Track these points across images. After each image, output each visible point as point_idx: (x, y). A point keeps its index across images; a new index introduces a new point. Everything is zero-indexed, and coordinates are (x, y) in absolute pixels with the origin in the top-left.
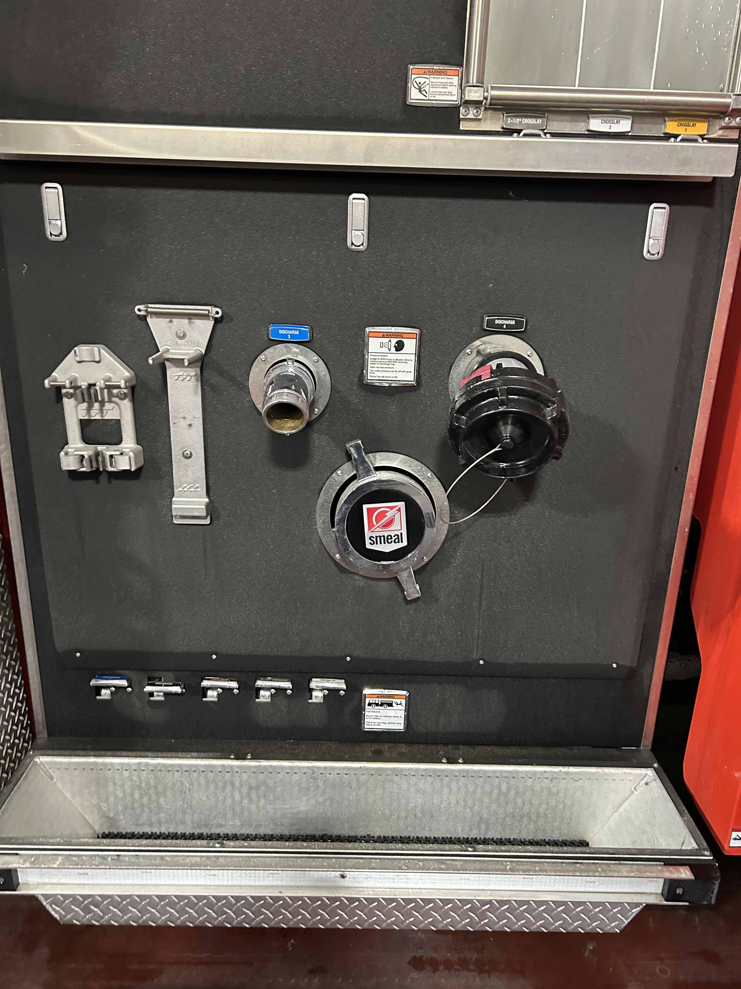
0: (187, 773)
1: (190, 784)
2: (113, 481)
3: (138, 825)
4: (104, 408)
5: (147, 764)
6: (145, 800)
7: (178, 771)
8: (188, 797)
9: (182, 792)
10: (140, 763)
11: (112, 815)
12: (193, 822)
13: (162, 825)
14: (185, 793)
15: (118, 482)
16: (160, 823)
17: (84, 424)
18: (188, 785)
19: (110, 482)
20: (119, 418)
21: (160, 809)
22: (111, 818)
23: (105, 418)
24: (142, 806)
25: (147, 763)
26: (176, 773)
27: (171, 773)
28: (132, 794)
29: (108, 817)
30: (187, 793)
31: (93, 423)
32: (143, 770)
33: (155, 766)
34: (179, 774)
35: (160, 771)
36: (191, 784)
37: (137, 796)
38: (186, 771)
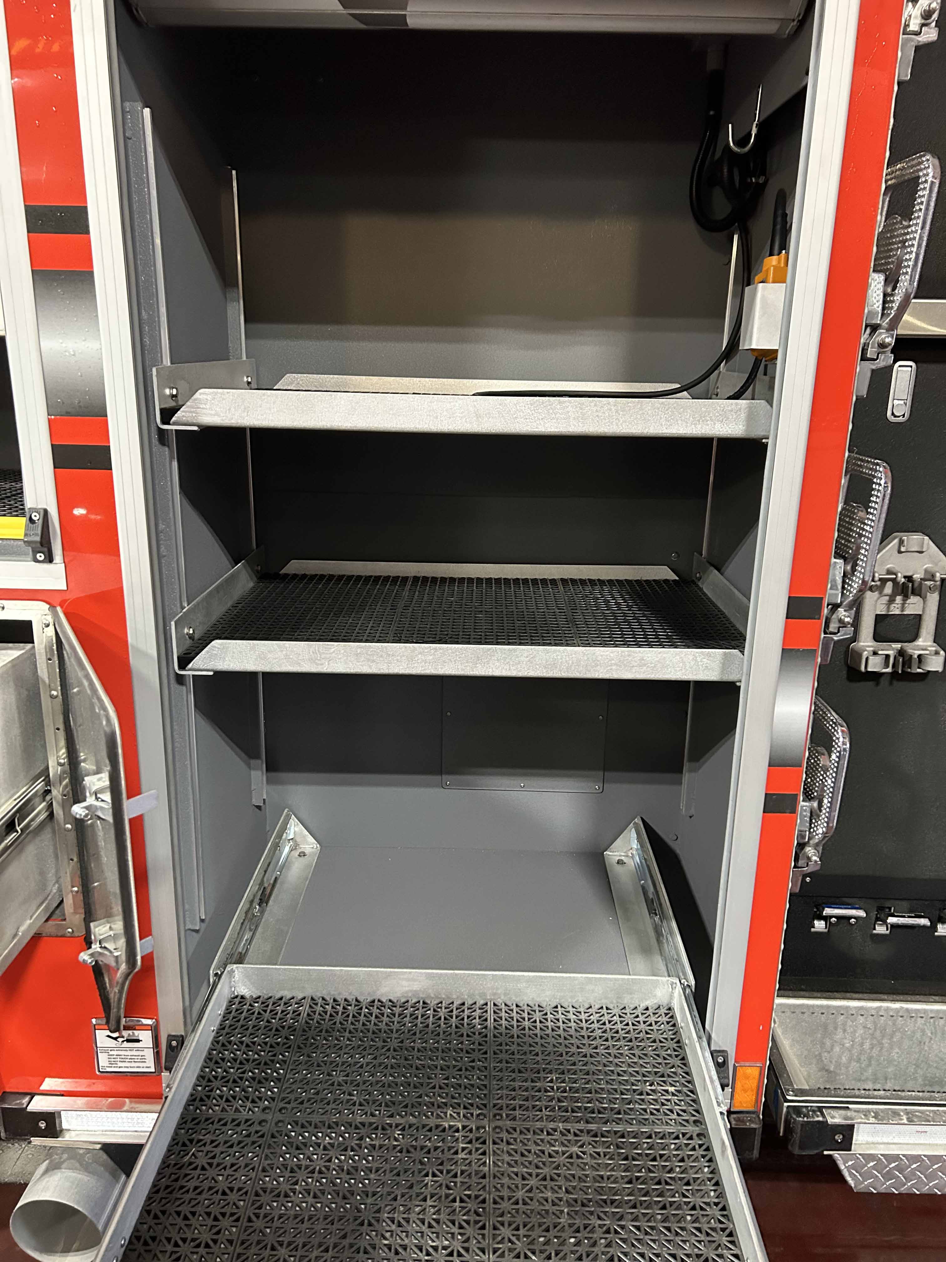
0: (932, 1020)
1: (932, 1033)
2: (895, 683)
3: (860, 1080)
4: (908, 602)
5: (887, 1009)
6: (875, 1052)
7: (922, 1017)
8: (926, 1048)
9: (920, 1042)
10: (880, 1007)
11: (832, 1069)
12: (925, 1078)
13: (888, 1081)
14: (924, 1043)
15: (901, 683)
16: (886, 1079)
17: (879, 619)
18: (929, 1034)
19: (891, 683)
20: (920, 613)
21: (890, 1062)
22: (830, 1072)
23: (905, 613)
24: (870, 1059)
25: (888, 1007)
26: (919, 1019)
27: (913, 1019)
28: (862, 1044)
29: (827, 1070)
30: (927, 1043)
31: (888, 619)
32: (882, 1016)
33: (897, 1011)
34: (923, 1021)
35: (902, 1017)
36: (934, 1033)
37: (867, 1046)
38: (932, 1018)
